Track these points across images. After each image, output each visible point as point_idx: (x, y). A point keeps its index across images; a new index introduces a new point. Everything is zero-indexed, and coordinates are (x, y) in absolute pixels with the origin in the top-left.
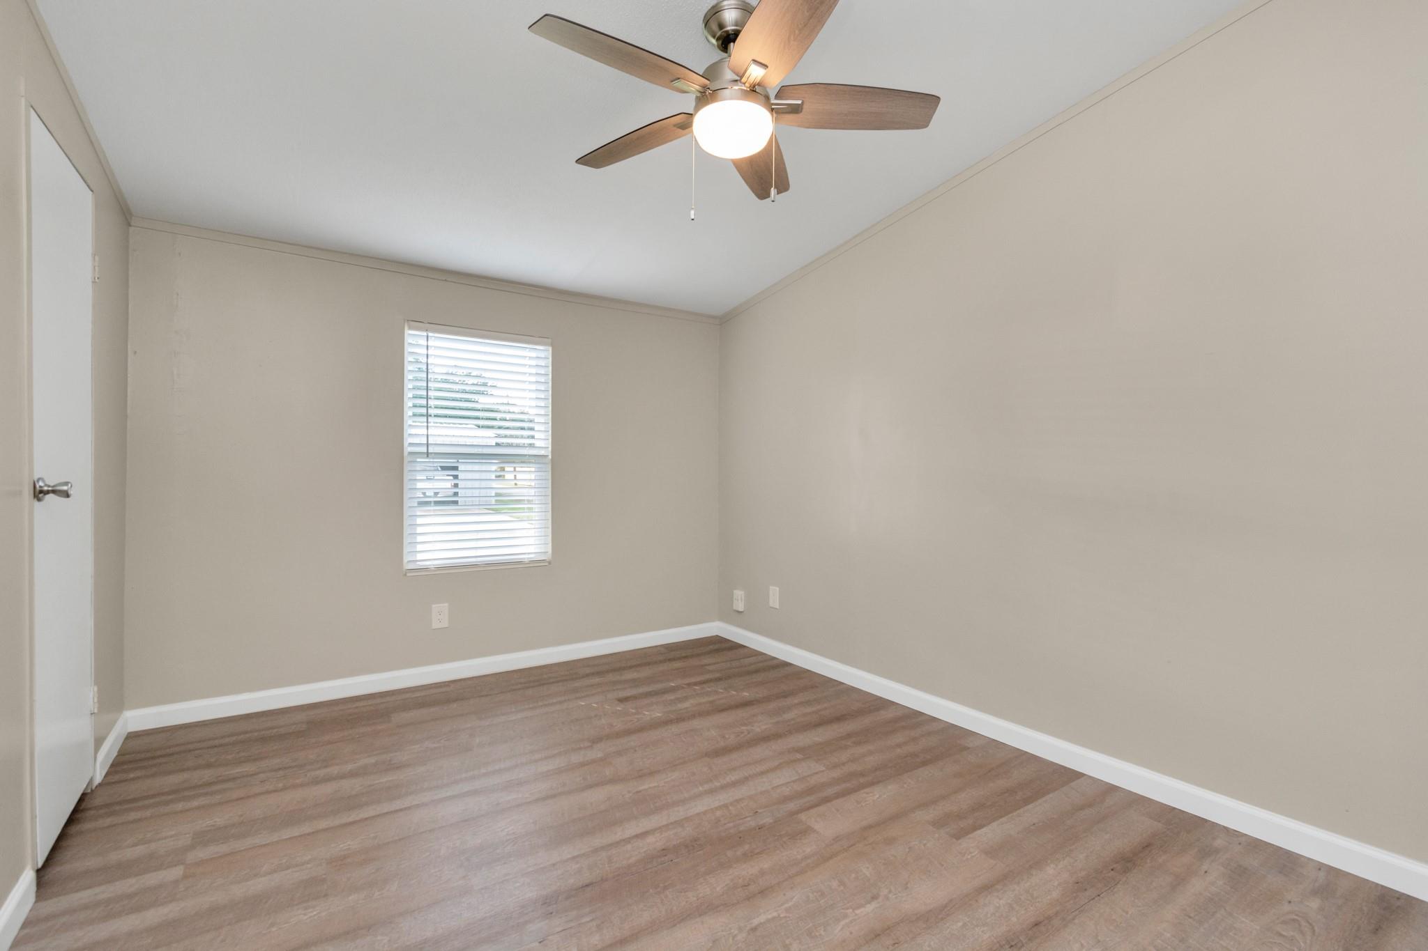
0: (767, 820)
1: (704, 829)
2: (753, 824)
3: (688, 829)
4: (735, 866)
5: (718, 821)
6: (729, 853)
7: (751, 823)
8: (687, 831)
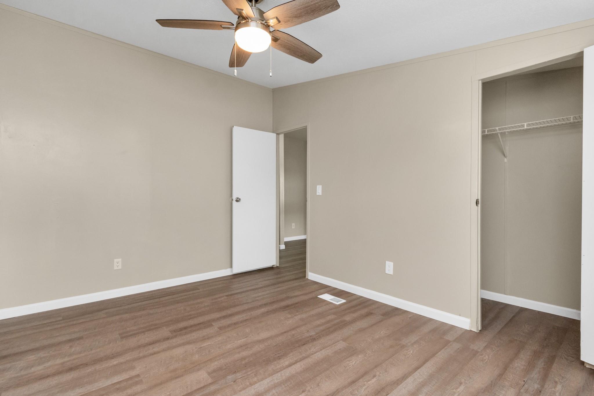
0: (230, 377)
1: (263, 369)
2: (238, 374)
3: (271, 369)
4: (250, 355)
5: (256, 375)
6: (252, 359)
7: (239, 375)
8: (271, 368)
